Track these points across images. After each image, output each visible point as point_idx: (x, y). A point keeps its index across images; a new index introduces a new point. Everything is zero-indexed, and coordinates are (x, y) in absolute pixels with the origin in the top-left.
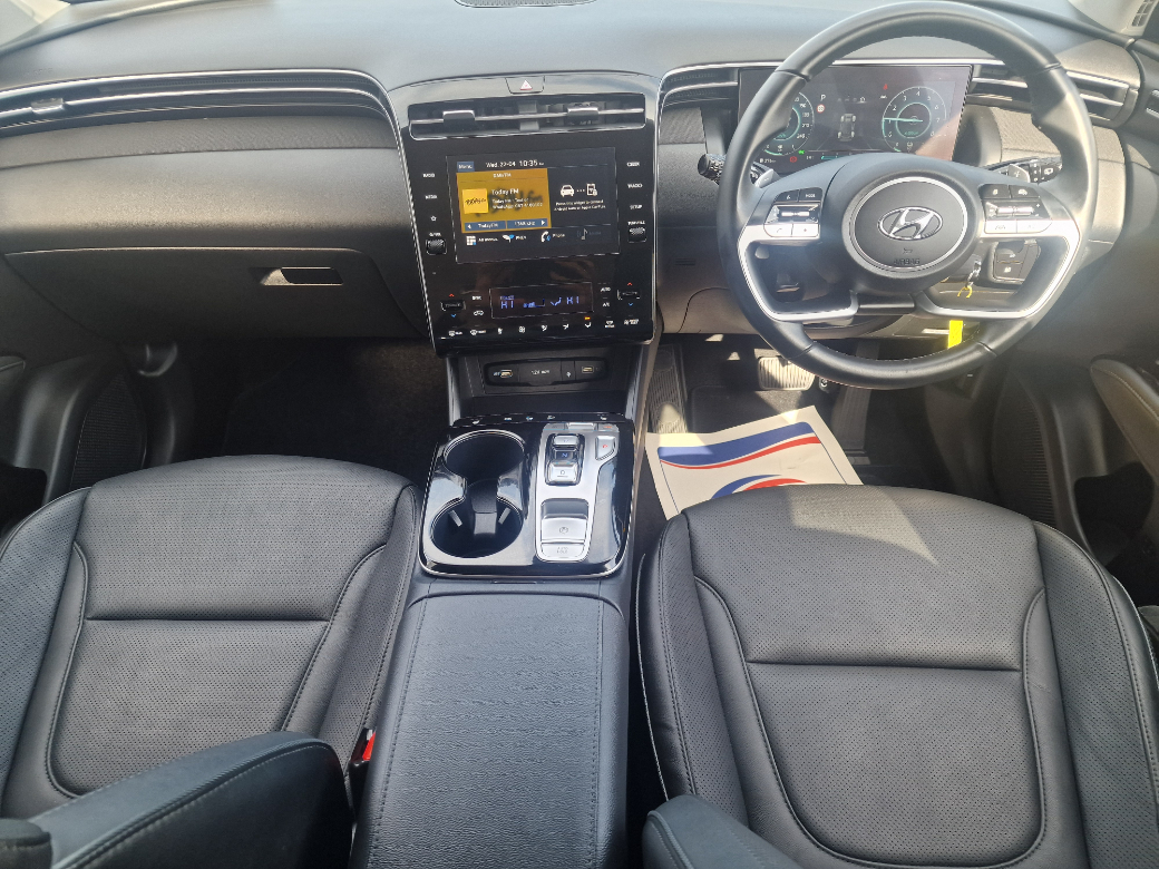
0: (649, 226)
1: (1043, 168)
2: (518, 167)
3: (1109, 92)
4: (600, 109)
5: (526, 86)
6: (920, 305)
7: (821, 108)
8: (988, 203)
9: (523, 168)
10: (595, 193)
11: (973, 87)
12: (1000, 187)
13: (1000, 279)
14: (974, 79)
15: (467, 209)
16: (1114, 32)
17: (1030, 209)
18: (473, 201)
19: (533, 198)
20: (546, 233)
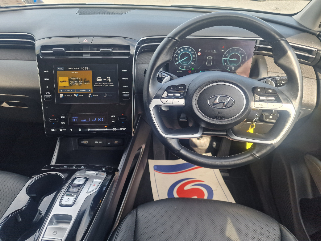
0: (130, 93)
1: (281, 80)
2: (80, 70)
3: (310, 52)
4: (112, 50)
5: (85, 40)
6: (228, 134)
7: (199, 54)
8: (255, 95)
9: (83, 70)
10: (110, 81)
11: (257, 48)
12: (261, 88)
13: (268, 120)
14: (257, 46)
15: (61, 84)
16: (312, 30)
17: (273, 98)
18: (63, 81)
19: (86, 81)
20: (91, 94)
